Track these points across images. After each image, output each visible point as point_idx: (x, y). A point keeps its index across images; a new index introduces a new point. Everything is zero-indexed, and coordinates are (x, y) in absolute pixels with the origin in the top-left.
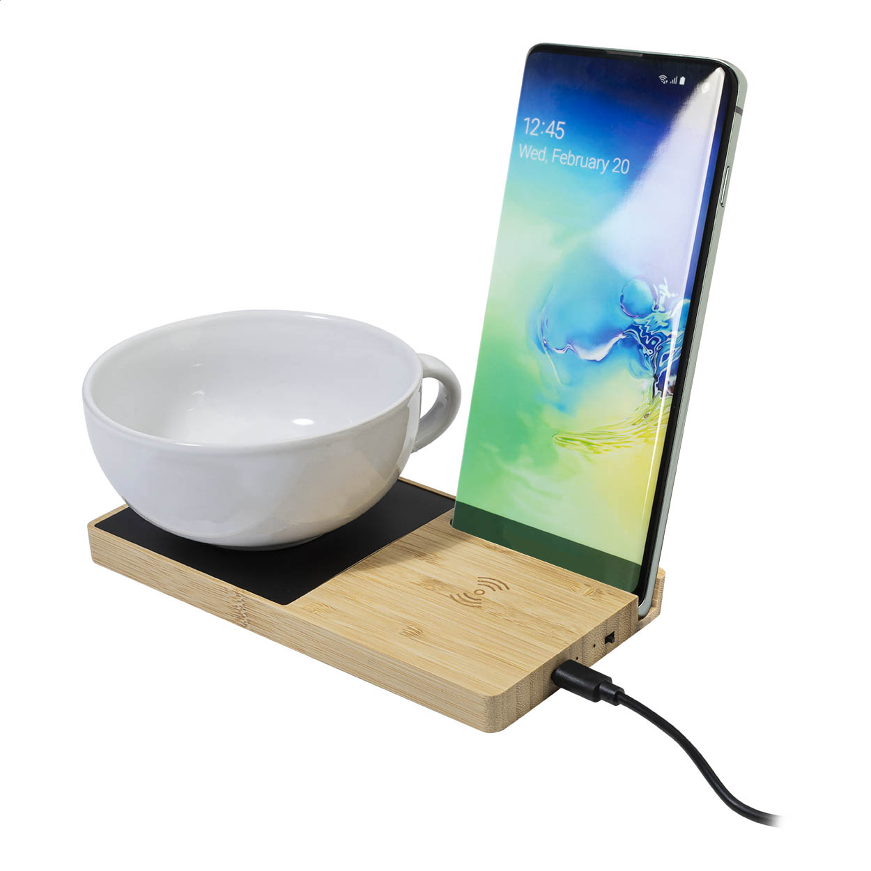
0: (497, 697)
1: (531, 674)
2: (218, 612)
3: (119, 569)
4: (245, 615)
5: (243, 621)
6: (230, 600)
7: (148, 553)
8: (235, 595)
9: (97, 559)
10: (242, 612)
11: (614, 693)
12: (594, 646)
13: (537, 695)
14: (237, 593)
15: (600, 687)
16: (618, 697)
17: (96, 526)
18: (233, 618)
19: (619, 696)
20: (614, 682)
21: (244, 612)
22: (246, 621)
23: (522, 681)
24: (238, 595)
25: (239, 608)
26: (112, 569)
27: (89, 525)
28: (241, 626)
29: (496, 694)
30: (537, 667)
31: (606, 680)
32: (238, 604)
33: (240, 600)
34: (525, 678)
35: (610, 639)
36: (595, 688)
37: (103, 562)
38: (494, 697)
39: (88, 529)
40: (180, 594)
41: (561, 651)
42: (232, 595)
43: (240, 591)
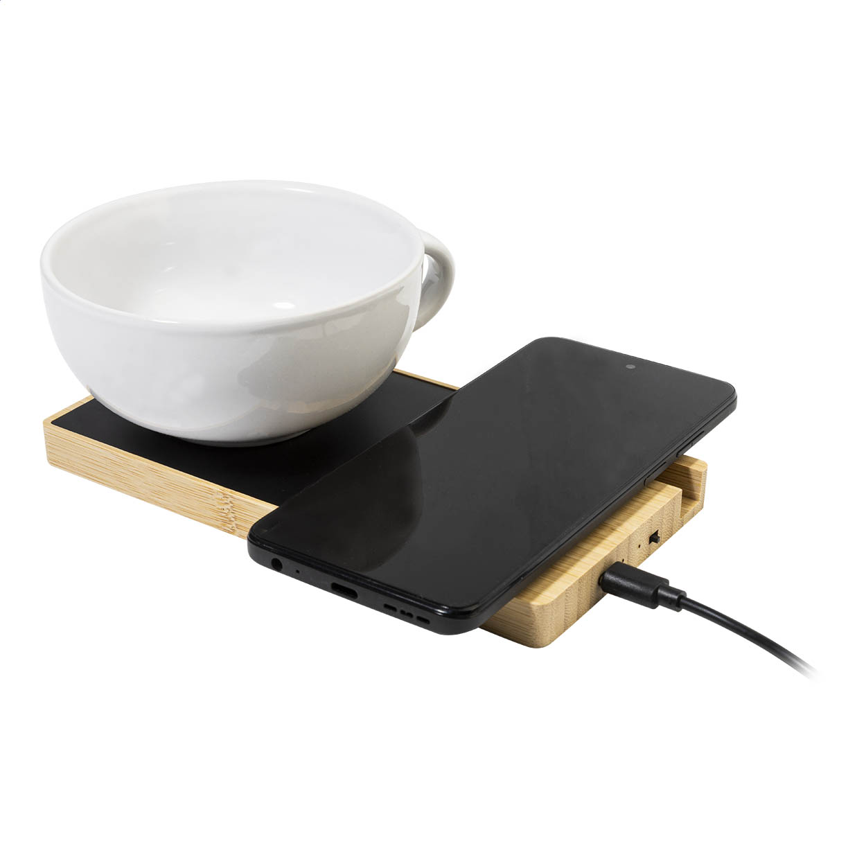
0: (547, 606)
1: (580, 579)
2: (200, 516)
3: (79, 470)
4: (233, 519)
5: (230, 526)
6: (215, 503)
7: (116, 451)
8: (221, 496)
9: (53, 461)
10: (229, 516)
11: (676, 597)
12: (639, 546)
13: (585, 603)
14: (224, 494)
15: (659, 591)
16: (679, 601)
17: (53, 423)
18: (219, 523)
19: (682, 601)
20: (672, 584)
21: (233, 515)
22: (234, 525)
23: (571, 587)
24: (225, 496)
25: (226, 511)
26: (72, 472)
27: (45, 422)
28: (229, 532)
29: (546, 603)
30: (586, 571)
31: (663, 583)
32: (226, 507)
33: (228, 502)
34: (574, 584)
35: (654, 538)
36: (654, 593)
37: (63, 464)
38: (543, 606)
39: (44, 427)
40: (154, 497)
41: (609, 552)
42: (218, 496)
43: (228, 491)
